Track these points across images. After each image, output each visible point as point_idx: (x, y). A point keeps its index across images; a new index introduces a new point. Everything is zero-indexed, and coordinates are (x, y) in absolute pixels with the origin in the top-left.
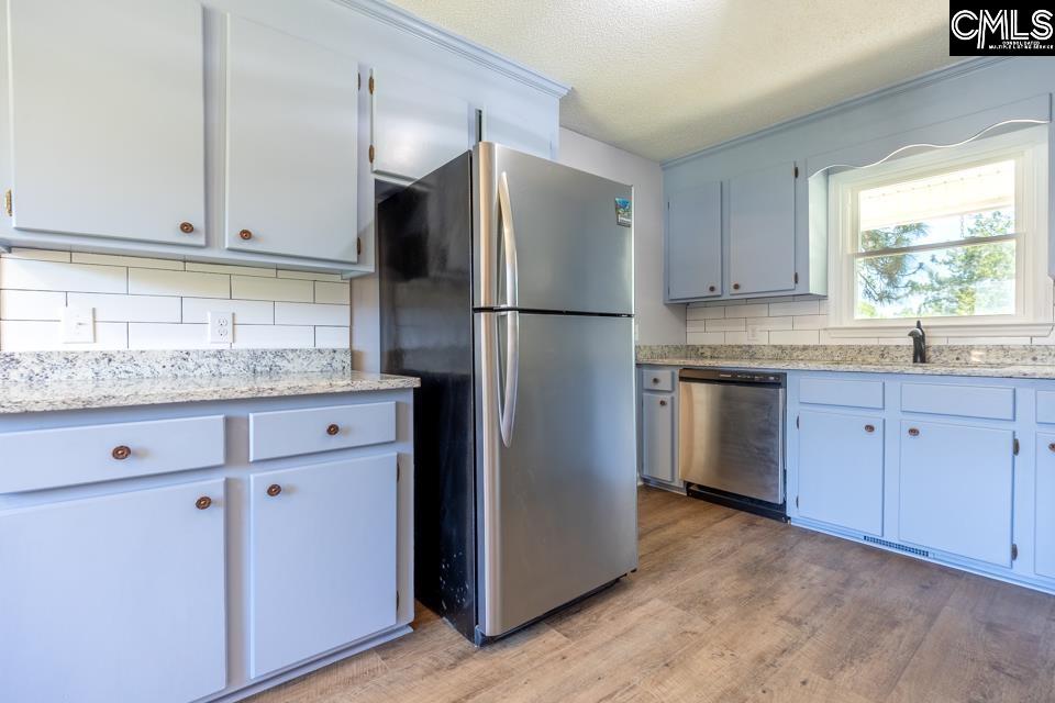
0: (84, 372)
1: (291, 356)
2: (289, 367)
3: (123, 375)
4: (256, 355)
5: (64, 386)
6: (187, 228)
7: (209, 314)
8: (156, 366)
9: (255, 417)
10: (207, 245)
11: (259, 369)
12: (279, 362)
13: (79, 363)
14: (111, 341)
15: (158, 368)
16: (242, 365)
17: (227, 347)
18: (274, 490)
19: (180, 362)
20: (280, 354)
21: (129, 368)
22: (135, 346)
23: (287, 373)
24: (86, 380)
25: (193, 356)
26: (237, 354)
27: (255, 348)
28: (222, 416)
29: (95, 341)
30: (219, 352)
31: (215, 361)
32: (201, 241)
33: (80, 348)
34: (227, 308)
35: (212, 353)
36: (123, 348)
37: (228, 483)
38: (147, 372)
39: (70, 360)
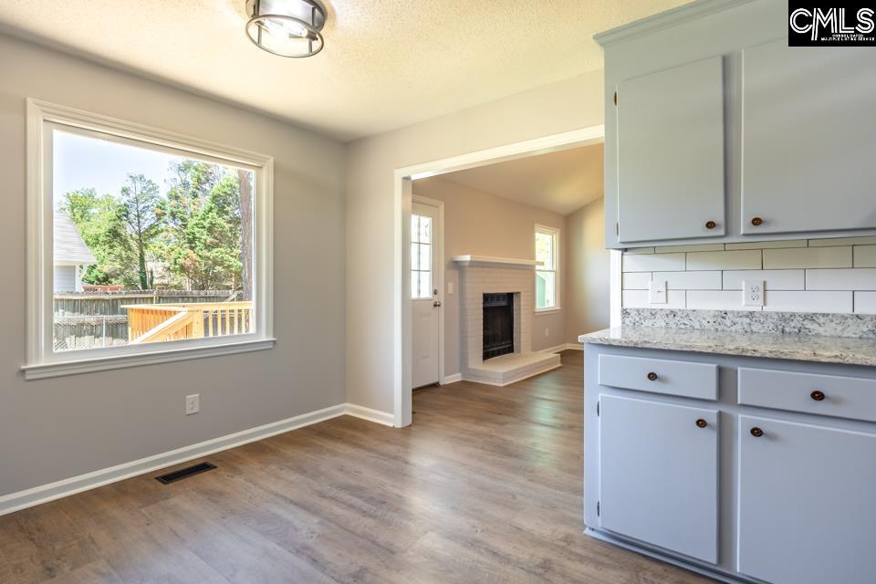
0: (661, 322)
1: (822, 320)
2: (821, 330)
3: (683, 326)
4: (785, 318)
5: (650, 329)
6: (710, 225)
7: (744, 283)
8: (703, 321)
9: (742, 371)
10: (727, 234)
11: (787, 330)
12: (808, 324)
13: (658, 316)
14: (676, 303)
15: (705, 323)
16: (771, 326)
17: (758, 309)
18: (756, 432)
19: (719, 319)
20: (811, 317)
21: (686, 322)
22: (690, 307)
23: (817, 335)
24: (661, 327)
25: (730, 315)
26: (766, 316)
27: (782, 311)
28: (715, 365)
29: (667, 301)
30: (751, 313)
31: (748, 320)
32: (722, 232)
33: (658, 307)
34: (759, 277)
35: (745, 314)
36: (683, 307)
37: (720, 415)
38: (697, 326)
39: (653, 314)
